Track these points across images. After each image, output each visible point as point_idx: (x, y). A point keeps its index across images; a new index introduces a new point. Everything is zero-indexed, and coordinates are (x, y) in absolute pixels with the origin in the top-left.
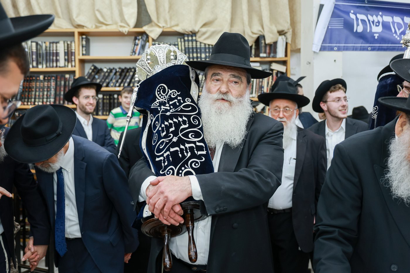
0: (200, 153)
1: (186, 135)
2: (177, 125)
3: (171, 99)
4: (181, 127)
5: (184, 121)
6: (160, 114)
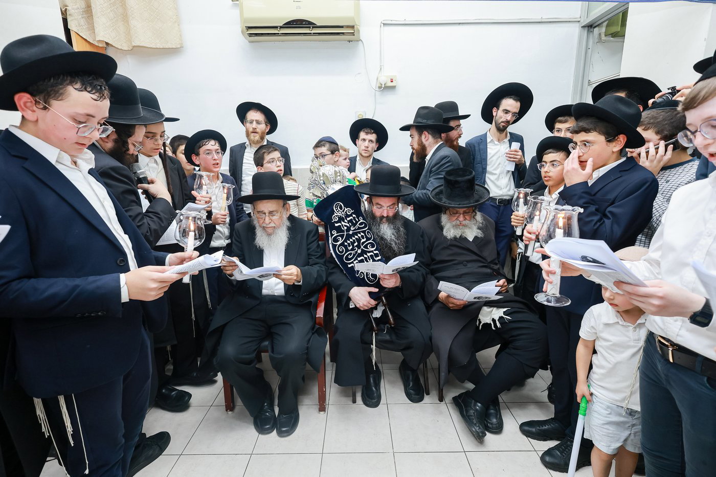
0: (378, 258)
1: (366, 247)
2: (359, 240)
3: (347, 216)
4: (362, 241)
5: (362, 236)
6: (345, 233)
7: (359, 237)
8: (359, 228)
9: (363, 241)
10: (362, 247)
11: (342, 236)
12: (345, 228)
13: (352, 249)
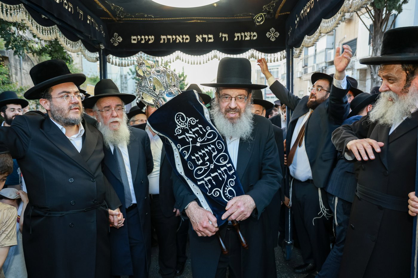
0: (231, 173)
2: (209, 154)
5: (213, 149)
6: (191, 145)
7: (209, 150)
8: (209, 140)
9: (214, 154)
10: (214, 162)
11: (187, 149)
12: (191, 139)
13: (203, 164)
